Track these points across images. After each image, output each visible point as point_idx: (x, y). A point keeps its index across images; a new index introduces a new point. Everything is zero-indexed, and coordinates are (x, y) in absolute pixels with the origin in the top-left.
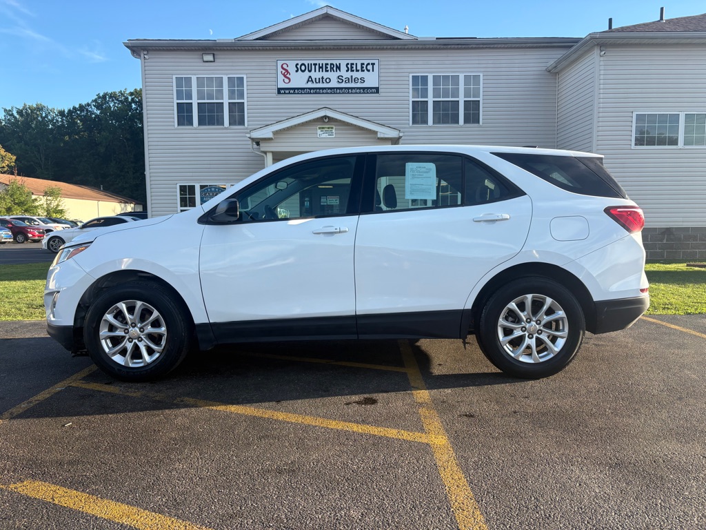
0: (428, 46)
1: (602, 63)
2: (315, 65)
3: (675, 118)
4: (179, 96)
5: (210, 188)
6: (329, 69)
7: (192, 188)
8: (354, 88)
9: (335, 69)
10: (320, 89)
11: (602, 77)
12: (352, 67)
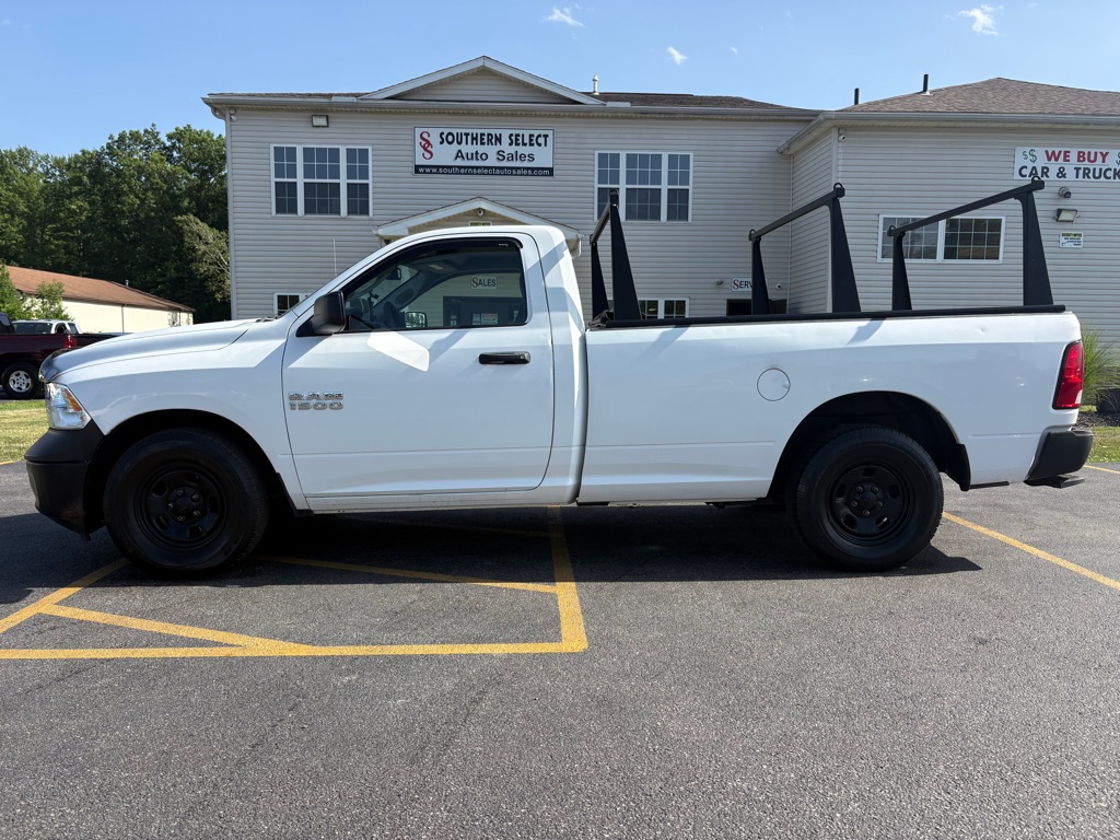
0: (620, 115)
1: (840, 150)
2: (467, 135)
4: (279, 173)
6: (486, 140)
8: (520, 168)
9: (493, 141)
10: (473, 167)
12: (517, 140)
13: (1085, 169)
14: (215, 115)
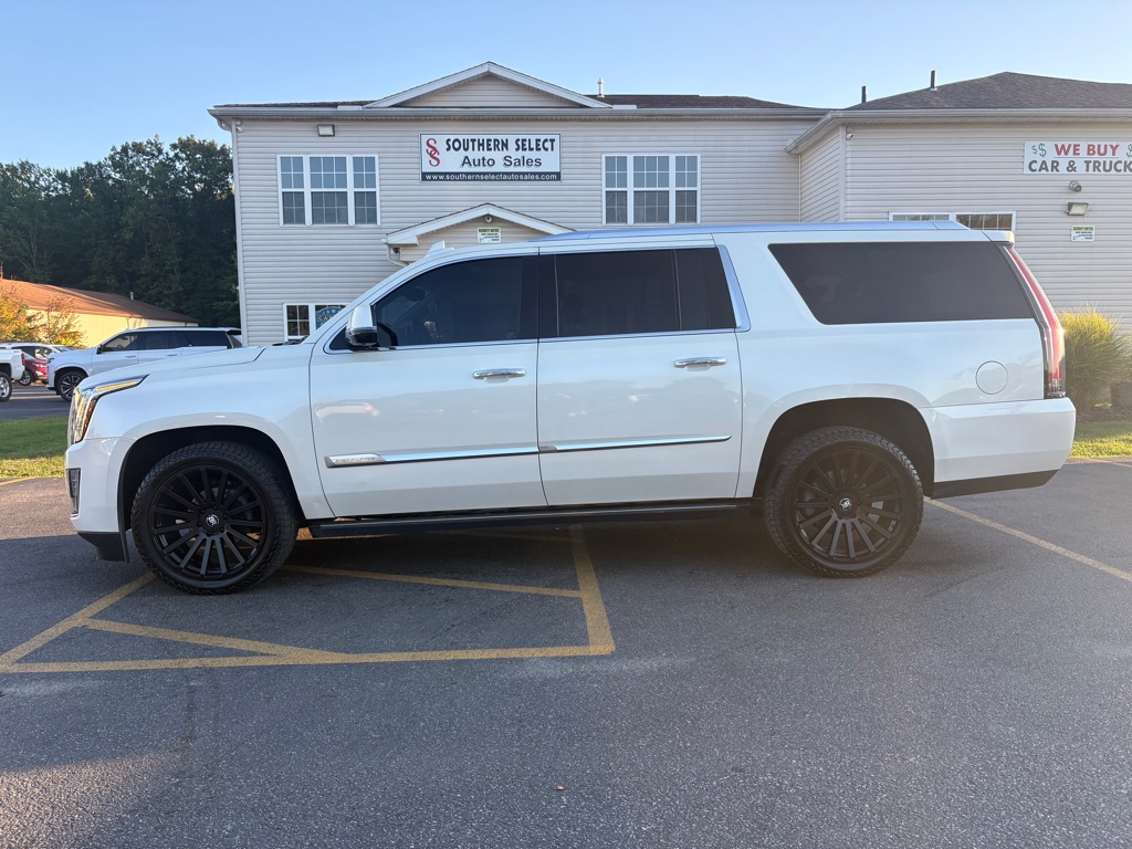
0: (626, 117)
1: (849, 149)
2: (473, 141)
4: (286, 182)
5: (330, 310)
6: (492, 146)
7: (304, 310)
8: (527, 173)
9: (500, 146)
10: (480, 174)
11: (849, 167)
12: (523, 145)
13: (1095, 162)
14: (222, 127)
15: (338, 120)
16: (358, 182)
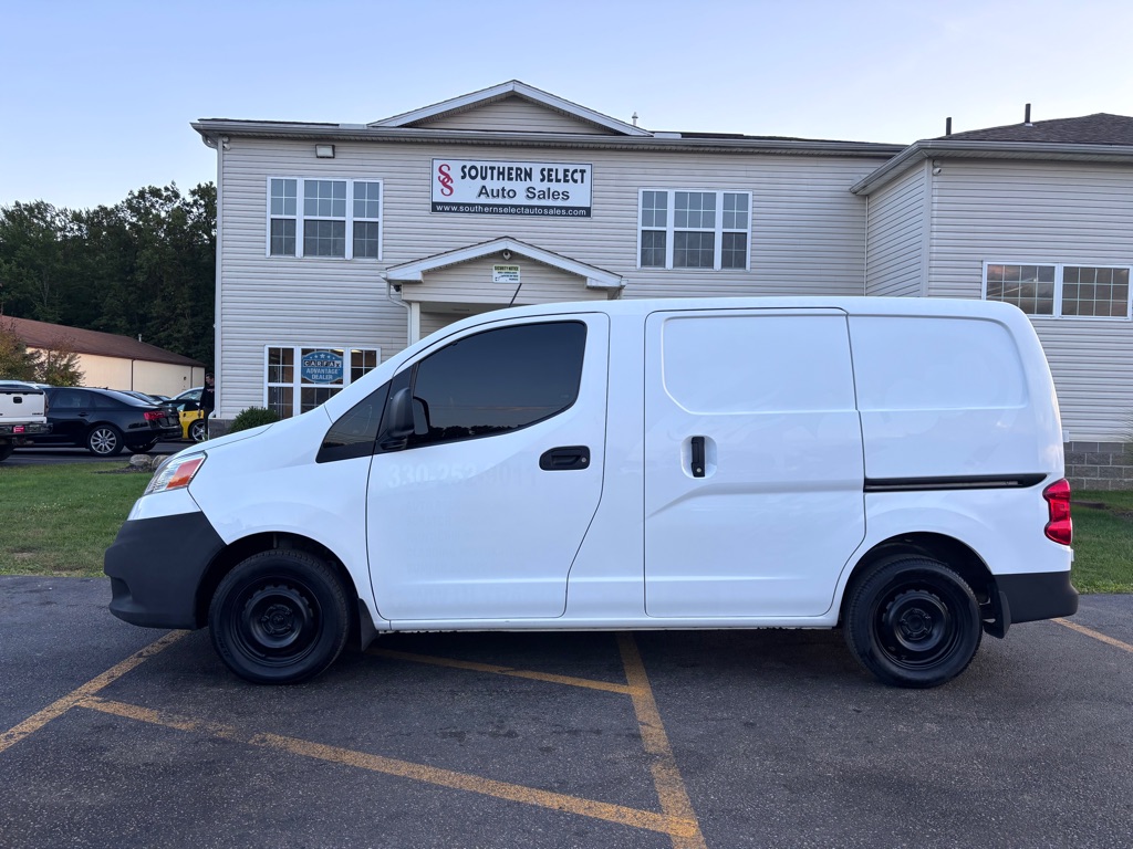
0: (669, 148)
1: (936, 185)
2: (492, 168)
3: (1047, 274)
4: (276, 208)
5: (318, 354)
6: (514, 176)
7: (289, 353)
8: (552, 207)
9: (523, 176)
10: (498, 206)
11: (935, 206)
12: (550, 175)
14: (206, 144)
15: (339, 140)
16: (358, 210)
